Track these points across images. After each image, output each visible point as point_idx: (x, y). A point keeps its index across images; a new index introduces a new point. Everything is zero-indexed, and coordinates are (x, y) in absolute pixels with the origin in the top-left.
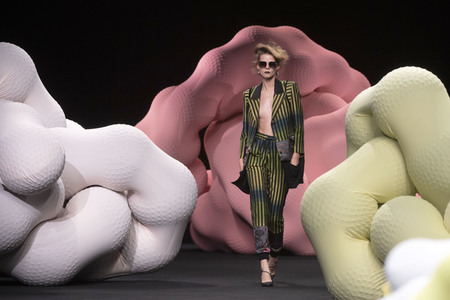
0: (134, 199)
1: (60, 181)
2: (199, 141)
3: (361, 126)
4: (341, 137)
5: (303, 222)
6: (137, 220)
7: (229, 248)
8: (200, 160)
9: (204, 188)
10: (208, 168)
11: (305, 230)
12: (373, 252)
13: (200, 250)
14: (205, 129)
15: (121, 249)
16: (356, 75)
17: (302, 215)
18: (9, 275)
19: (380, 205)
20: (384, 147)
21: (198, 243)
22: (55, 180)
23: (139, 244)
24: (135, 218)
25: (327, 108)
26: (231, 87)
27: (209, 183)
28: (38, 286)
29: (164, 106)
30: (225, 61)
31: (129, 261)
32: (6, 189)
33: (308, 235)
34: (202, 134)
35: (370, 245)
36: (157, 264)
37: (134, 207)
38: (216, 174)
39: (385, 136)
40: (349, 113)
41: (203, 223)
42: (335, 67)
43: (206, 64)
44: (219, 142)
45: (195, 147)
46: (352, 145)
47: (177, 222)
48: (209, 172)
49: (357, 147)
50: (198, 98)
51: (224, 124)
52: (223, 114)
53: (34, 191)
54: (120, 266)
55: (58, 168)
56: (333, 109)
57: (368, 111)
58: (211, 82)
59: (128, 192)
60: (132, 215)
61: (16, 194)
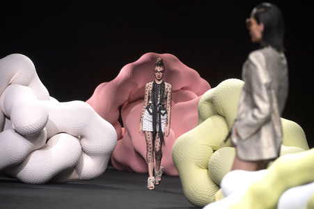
0: (84, 141)
1: (45, 129)
2: (118, 112)
3: (206, 108)
4: (195, 114)
5: (173, 158)
6: (84, 152)
7: (132, 170)
8: (119, 122)
9: (120, 137)
10: (123, 126)
11: (174, 162)
12: (209, 176)
13: (116, 170)
14: (122, 106)
15: (75, 167)
16: (203, 82)
17: (173, 154)
18: (15, 178)
19: (214, 151)
20: (218, 121)
21: (115, 166)
22: (42, 128)
23: (85, 165)
24: (83, 151)
25: (187, 98)
26: (137, 84)
27: (123, 134)
28: (30, 184)
29: (101, 92)
30: (135, 70)
31: (79, 174)
32: (16, 131)
33: (175, 165)
34: (120, 108)
35: (208, 172)
36: (93, 176)
37: (83, 145)
38: (127, 130)
39: (219, 114)
40: (200, 101)
41: (118, 156)
42: (193, 77)
43: (125, 71)
44: (129, 113)
45: (116, 115)
46: (201, 118)
47: (105, 154)
48: (123, 129)
49: (204, 120)
50: (119, 89)
51: (132, 104)
52: (132, 98)
53: (31, 134)
54: (74, 176)
55: (44, 122)
56: (191, 99)
57: (211, 101)
58: (127, 81)
59: (80, 137)
60: (82, 149)
61: (21, 135)
